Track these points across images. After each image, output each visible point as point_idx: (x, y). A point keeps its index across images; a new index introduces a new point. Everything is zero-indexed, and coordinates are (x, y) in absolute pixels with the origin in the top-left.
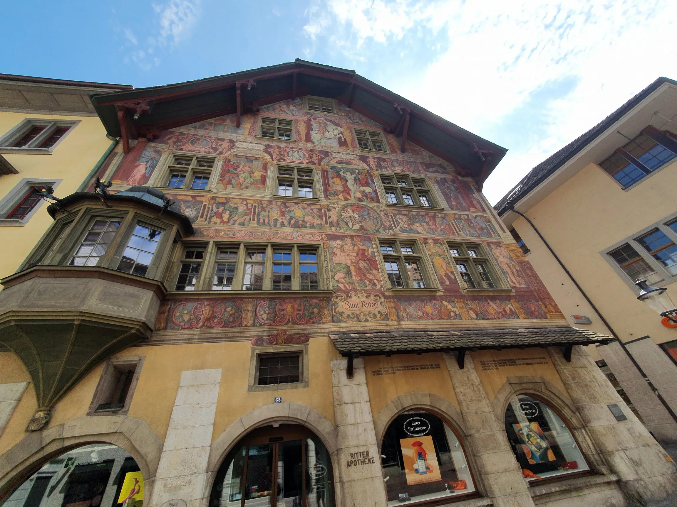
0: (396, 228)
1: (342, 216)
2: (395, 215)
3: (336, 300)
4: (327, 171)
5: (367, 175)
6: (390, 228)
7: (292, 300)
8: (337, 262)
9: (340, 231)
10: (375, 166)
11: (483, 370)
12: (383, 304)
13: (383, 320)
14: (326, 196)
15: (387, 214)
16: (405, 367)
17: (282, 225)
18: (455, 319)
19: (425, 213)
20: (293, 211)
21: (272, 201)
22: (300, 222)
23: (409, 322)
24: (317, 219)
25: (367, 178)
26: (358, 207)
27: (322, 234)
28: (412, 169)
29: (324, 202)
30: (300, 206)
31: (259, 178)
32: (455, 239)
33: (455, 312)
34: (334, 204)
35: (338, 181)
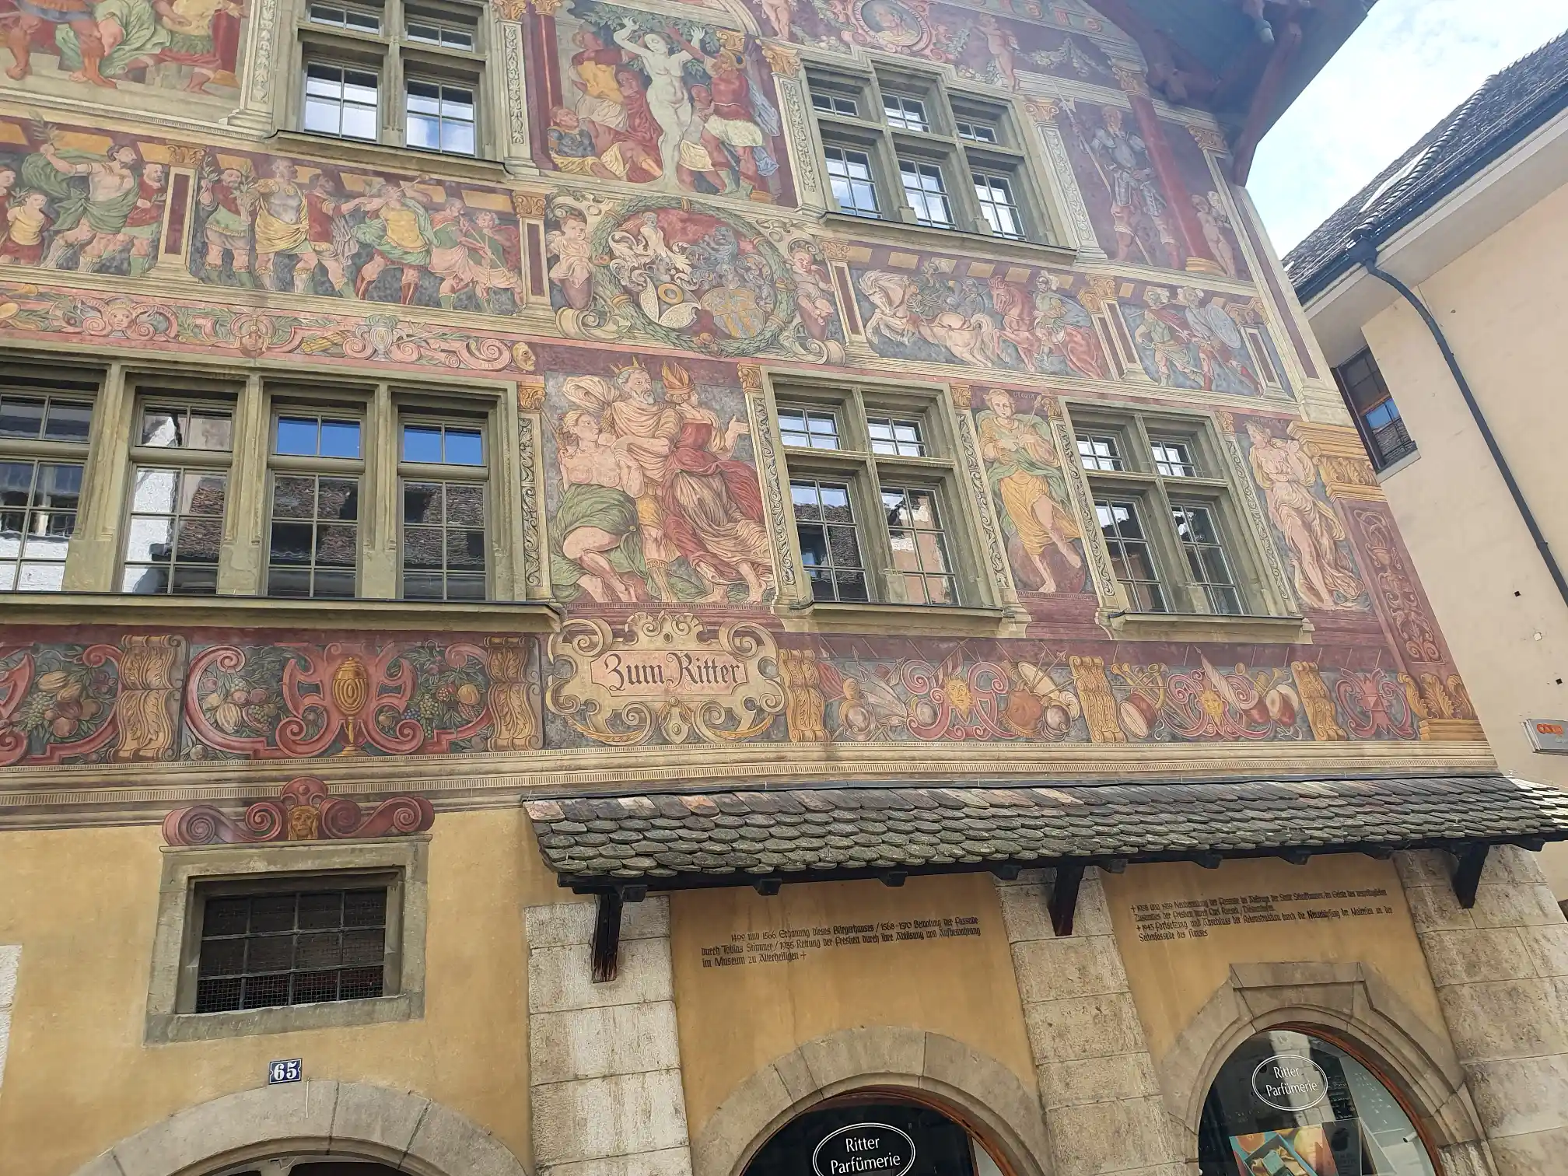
0: (855, 330)
1: (612, 255)
2: (858, 268)
3: (566, 650)
4: (550, 20)
5: (746, 58)
6: (830, 329)
7: (358, 647)
8: (580, 477)
9: (597, 332)
10: (784, 17)
11: (1147, 938)
12: (770, 670)
13: (766, 737)
14: (542, 154)
15: (823, 263)
16: (837, 930)
17: (321, 283)
18: (1061, 737)
19: (990, 268)
20: (376, 214)
21: (267, 158)
22: (410, 276)
23: (875, 749)
24: (493, 266)
25: (742, 73)
26: (694, 217)
27: (514, 343)
28: (954, 49)
29: (529, 180)
30: (409, 193)
31: (199, 28)
32: (1103, 396)
33: (1064, 711)
34: (577, 195)
35: (600, 76)
